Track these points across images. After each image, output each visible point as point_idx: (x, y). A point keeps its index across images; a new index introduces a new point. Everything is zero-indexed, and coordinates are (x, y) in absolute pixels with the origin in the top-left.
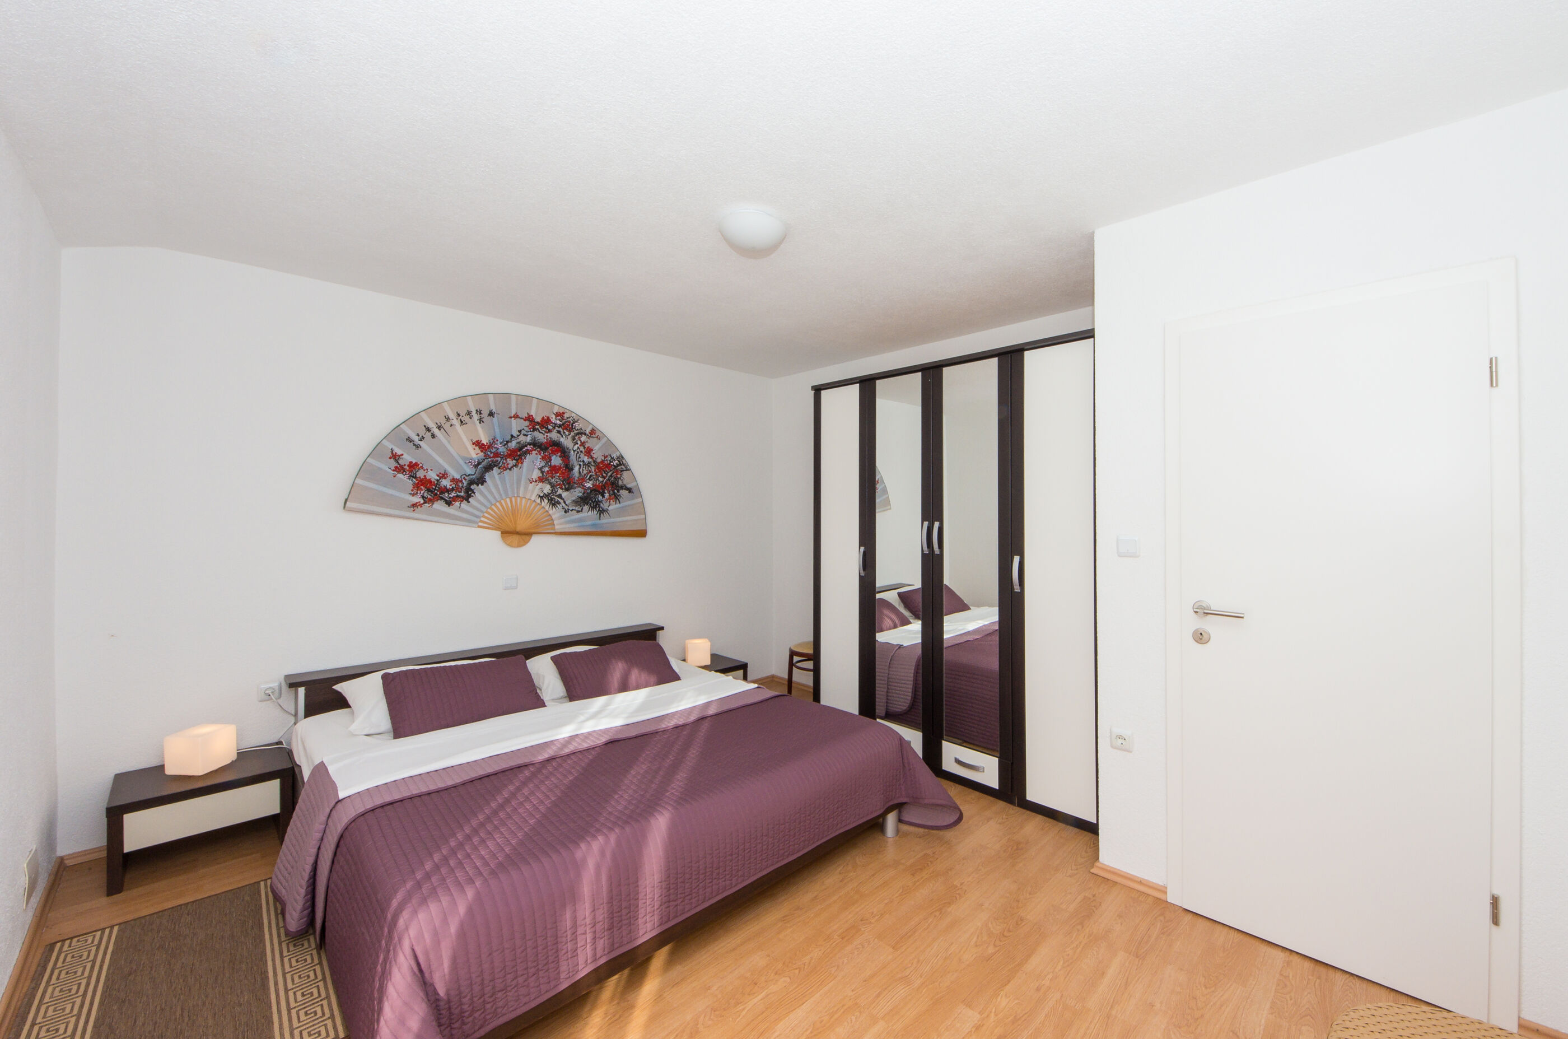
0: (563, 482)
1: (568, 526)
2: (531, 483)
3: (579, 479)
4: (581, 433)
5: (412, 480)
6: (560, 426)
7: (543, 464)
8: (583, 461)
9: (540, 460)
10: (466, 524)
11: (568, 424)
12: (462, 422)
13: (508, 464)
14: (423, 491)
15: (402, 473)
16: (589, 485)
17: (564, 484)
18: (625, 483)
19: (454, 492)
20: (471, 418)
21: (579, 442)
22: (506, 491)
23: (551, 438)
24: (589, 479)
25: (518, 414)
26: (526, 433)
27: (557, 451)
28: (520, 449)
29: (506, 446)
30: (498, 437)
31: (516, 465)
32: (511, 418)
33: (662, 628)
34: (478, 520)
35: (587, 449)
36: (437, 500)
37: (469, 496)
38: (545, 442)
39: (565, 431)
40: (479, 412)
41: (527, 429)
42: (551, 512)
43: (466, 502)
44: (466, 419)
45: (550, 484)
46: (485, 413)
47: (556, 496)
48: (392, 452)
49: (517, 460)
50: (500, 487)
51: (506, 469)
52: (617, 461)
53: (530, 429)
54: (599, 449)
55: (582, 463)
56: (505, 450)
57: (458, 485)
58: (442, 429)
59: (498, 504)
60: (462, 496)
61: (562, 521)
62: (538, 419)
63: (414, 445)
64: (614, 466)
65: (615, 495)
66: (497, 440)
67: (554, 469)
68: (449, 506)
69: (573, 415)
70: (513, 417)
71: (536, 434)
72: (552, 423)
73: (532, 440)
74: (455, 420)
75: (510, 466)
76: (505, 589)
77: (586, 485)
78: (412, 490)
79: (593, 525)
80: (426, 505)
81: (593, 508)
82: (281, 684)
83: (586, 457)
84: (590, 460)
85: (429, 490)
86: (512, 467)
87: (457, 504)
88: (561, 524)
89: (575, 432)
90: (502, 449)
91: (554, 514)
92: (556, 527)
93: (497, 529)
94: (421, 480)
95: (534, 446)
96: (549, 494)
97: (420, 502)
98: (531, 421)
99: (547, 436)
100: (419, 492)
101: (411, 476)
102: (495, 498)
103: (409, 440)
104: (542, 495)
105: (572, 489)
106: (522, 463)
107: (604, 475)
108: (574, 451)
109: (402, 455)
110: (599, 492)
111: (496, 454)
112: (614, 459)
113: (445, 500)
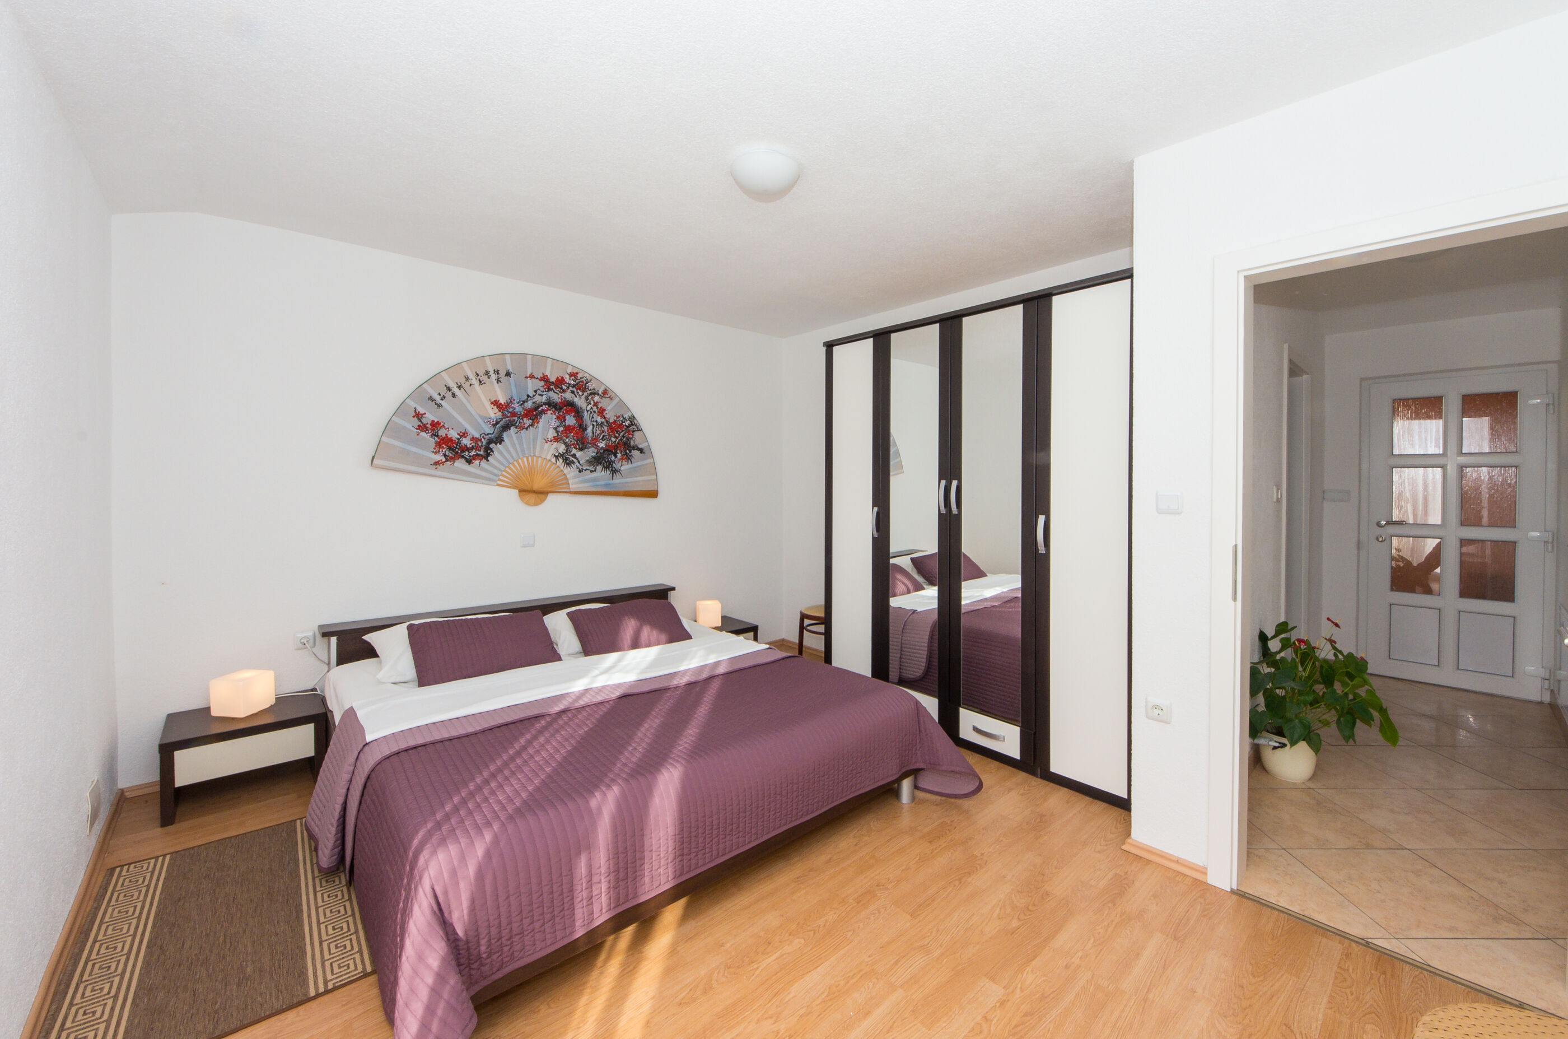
0: (577, 442)
1: (582, 485)
2: (547, 442)
3: (593, 439)
4: (594, 393)
5: (434, 439)
6: (574, 386)
7: (558, 424)
8: (597, 421)
9: (556, 420)
10: (487, 482)
11: (581, 385)
12: (480, 382)
13: (525, 424)
14: (445, 450)
15: (425, 432)
16: (602, 445)
17: (578, 444)
18: (636, 443)
19: (474, 451)
20: (489, 378)
21: (592, 402)
22: (523, 451)
23: (565, 398)
24: (602, 439)
25: (533, 374)
26: (541, 393)
27: (571, 411)
28: (536, 409)
29: (522, 406)
30: (515, 397)
31: (532, 425)
32: (526, 377)
33: (673, 589)
34: (497, 478)
35: (600, 409)
36: (458, 459)
37: (488, 455)
38: (560, 403)
39: (578, 391)
40: (497, 372)
41: (542, 389)
42: (565, 471)
43: (486, 461)
44: (484, 378)
45: (565, 443)
46: (502, 373)
47: (571, 456)
48: (415, 411)
49: (533, 420)
50: (517, 446)
51: (523, 429)
52: (629, 422)
53: (545, 389)
54: (611, 409)
55: (595, 423)
56: (521, 410)
57: (478, 445)
58: (462, 389)
59: (515, 463)
60: (481, 455)
61: (576, 480)
62: (553, 379)
63: (436, 404)
64: (626, 426)
65: (627, 456)
66: (514, 400)
67: (568, 429)
68: (469, 464)
69: (586, 375)
70: (529, 377)
71: (551, 394)
72: (566, 383)
73: (547, 400)
74: (474, 379)
75: (526, 426)
76: (523, 547)
77: (599, 445)
78: (435, 449)
79: (607, 485)
80: (448, 463)
81: (606, 468)
82: (315, 633)
83: (599, 417)
84: (603, 420)
85: (450, 449)
86: (529, 427)
87: (477, 462)
88: (576, 483)
89: (589, 392)
90: (518, 409)
91: (569, 473)
92: (571, 486)
93: (514, 487)
94: (443, 439)
95: (549, 406)
96: (564, 453)
97: (442, 460)
98: (546, 381)
99: (561, 396)
100: (441, 450)
101: (433, 434)
102: (512, 457)
103: (431, 399)
104: (557, 454)
105: (585, 448)
106: (538, 423)
107: (617, 435)
108: (588, 411)
109: (425, 414)
110: (612, 452)
111: (514, 414)
112: (626, 420)
113: (466, 458)
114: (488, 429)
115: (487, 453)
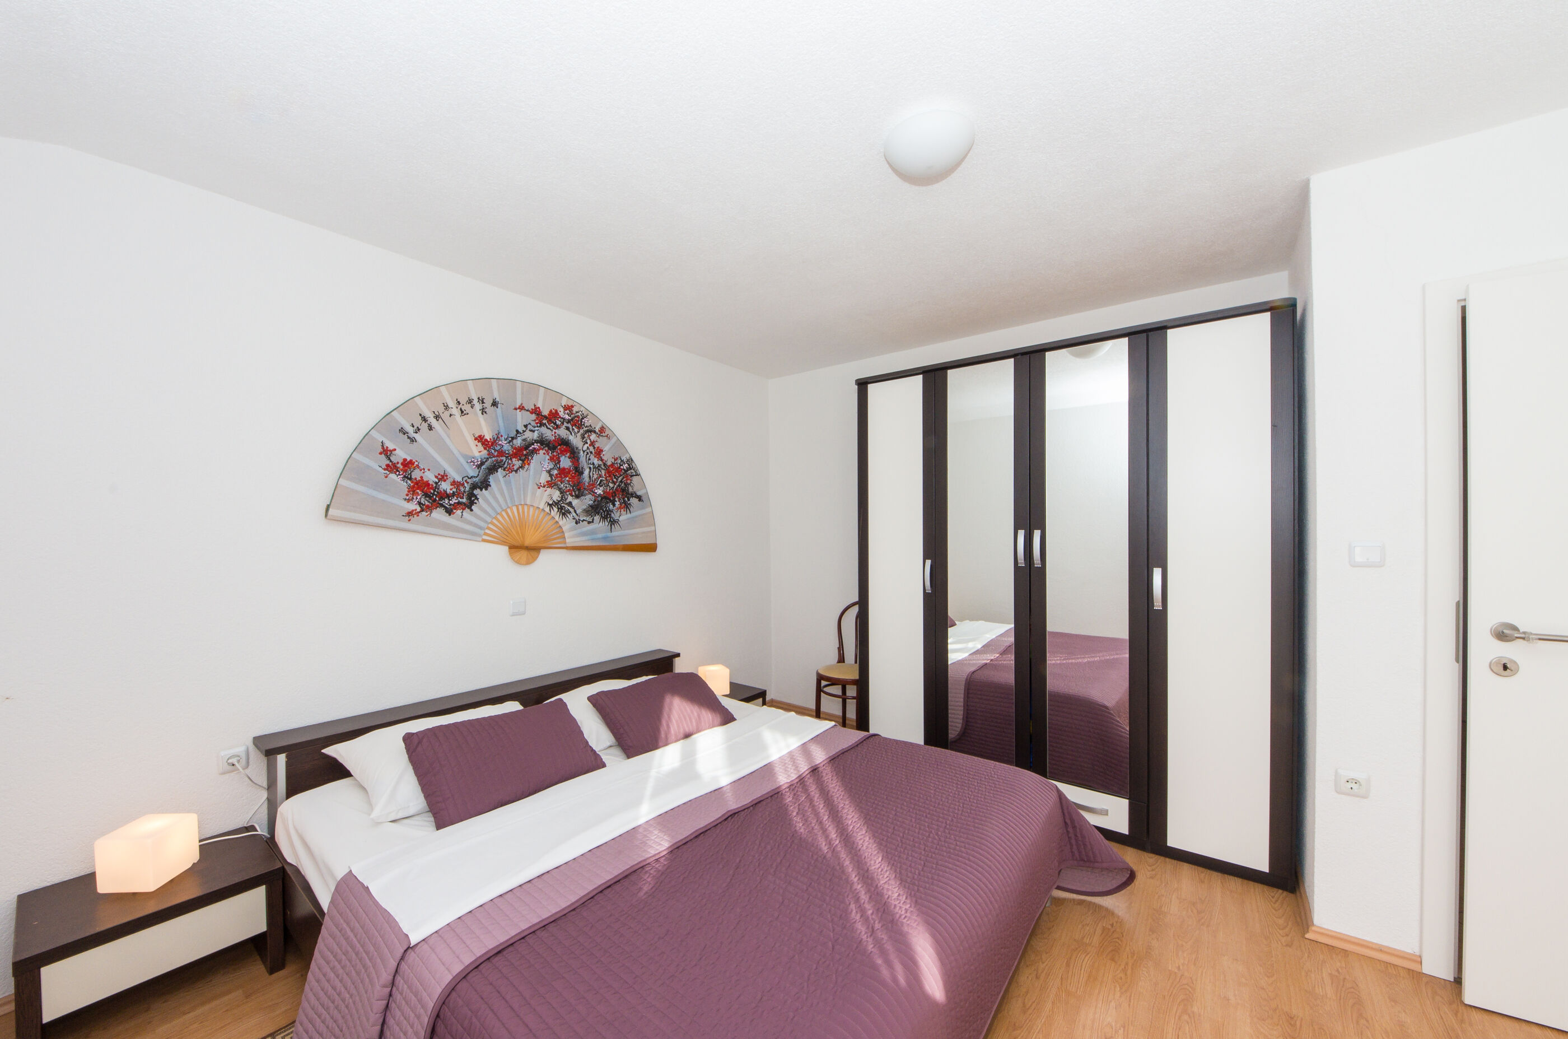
0: (573, 488)
1: (578, 539)
2: (539, 488)
3: (589, 485)
4: (591, 431)
5: (406, 482)
6: (569, 422)
7: (551, 466)
8: (593, 464)
9: (549, 461)
10: (468, 537)
11: (577, 421)
12: (462, 412)
13: (513, 466)
14: (420, 496)
15: (396, 474)
16: (599, 491)
17: (573, 490)
18: (635, 489)
19: (455, 498)
20: (472, 407)
21: (588, 441)
22: (512, 498)
23: (559, 435)
24: (599, 484)
25: (523, 405)
26: (533, 429)
27: (566, 451)
28: (527, 447)
29: (511, 444)
30: (503, 432)
31: (521, 467)
32: (516, 409)
33: (678, 655)
34: (482, 532)
35: (597, 450)
36: (436, 508)
37: (472, 503)
38: (553, 440)
39: (574, 427)
40: (482, 401)
41: (533, 424)
42: (561, 523)
43: (469, 510)
44: (467, 408)
45: (560, 489)
46: (488, 403)
47: (566, 504)
48: (383, 446)
49: (523, 461)
50: (506, 492)
51: (512, 471)
52: (627, 465)
53: (537, 423)
54: (609, 450)
55: (592, 466)
56: (510, 448)
57: (459, 490)
58: (440, 419)
59: (504, 513)
60: (464, 503)
61: (572, 533)
62: (546, 412)
63: (409, 438)
64: (624, 470)
65: (625, 504)
66: (502, 436)
67: (563, 472)
68: (450, 515)
69: (582, 409)
70: (519, 408)
71: (543, 429)
72: (560, 417)
73: (539, 437)
74: (455, 408)
75: (515, 468)
76: (513, 615)
77: (596, 491)
78: (407, 495)
79: (605, 538)
80: (424, 513)
81: (604, 518)
82: (249, 749)
83: (596, 459)
84: (600, 463)
85: (426, 495)
86: (517, 469)
87: (459, 512)
88: (573, 537)
89: (585, 429)
90: (507, 447)
91: (564, 525)
92: (568, 540)
93: (503, 543)
94: (417, 483)
95: (542, 444)
96: (559, 501)
97: (416, 510)
98: (538, 414)
99: (555, 433)
100: (415, 498)
101: (405, 477)
102: (500, 506)
103: (403, 431)
104: (551, 502)
105: (582, 495)
106: (529, 464)
107: (615, 480)
108: (584, 452)
109: (395, 450)
110: (610, 499)
111: (501, 453)
112: (624, 463)
113: (446, 508)
114: (472, 471)
115: (471, 502)
